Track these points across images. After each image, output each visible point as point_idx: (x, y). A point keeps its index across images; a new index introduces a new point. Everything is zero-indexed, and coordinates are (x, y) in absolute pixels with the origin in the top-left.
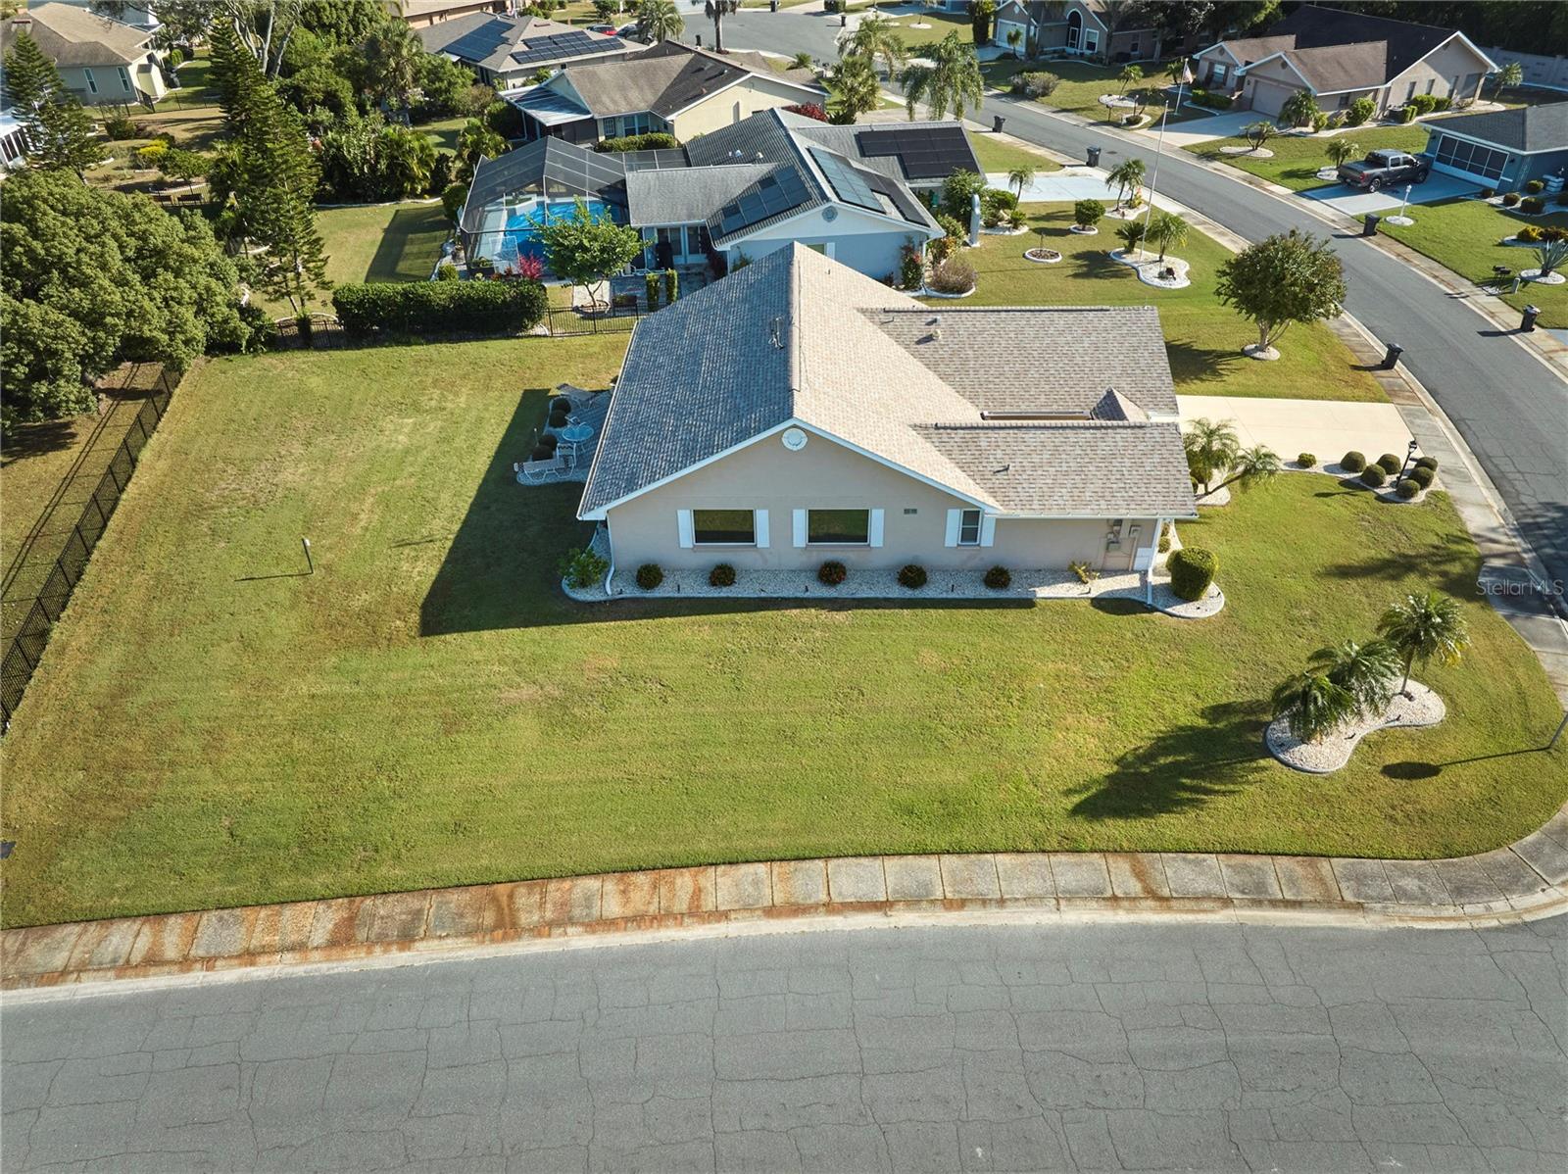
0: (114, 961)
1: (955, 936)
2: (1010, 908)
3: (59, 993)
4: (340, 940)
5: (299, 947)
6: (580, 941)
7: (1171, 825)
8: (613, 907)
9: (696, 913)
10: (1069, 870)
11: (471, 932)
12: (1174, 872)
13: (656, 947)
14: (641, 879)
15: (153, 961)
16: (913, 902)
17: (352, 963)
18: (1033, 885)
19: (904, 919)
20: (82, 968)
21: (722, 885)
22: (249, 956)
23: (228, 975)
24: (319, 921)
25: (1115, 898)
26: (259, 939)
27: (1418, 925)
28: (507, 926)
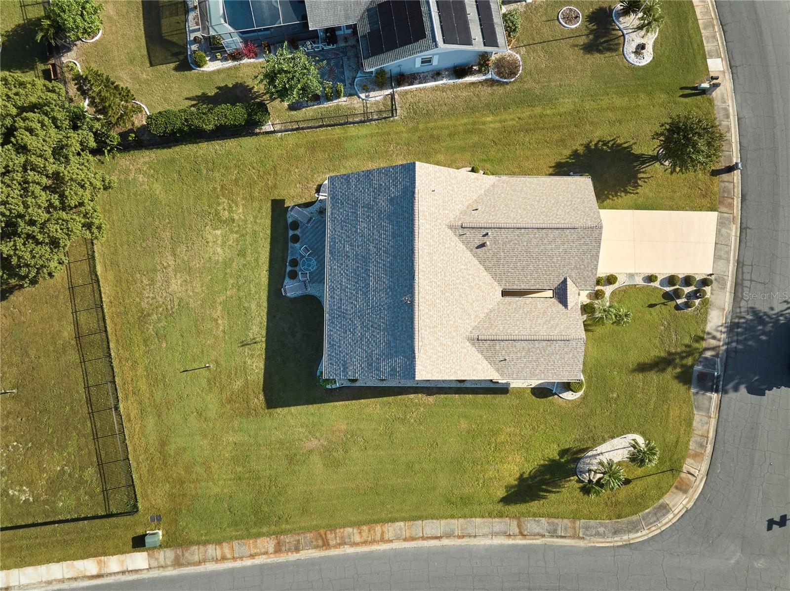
0: (213, 558)
1: (461, 549)
2: (478, 538)
3: (202, 568)
4: (278, 550)
5: (266, 553)
6: (349, 550)
7: (534, 505)
8: (357, 539)
9: (383, 540)
10: (498, 524)
11: (317, 547)
12: (531, 525)
13: (372, 552)
14: (365, 528)
15: (224, 558)
16: (449, 536)
17: (283, 558)
18: (486, 530)
19: (446, 542)
20: (204, 561)
21: (391, 530)
22: (252, 556)
23: (248, 562)
24: (269, 544)
25: (510, 535)
26: (253, 551)
27: (598, 545)
28: (326, 545)
